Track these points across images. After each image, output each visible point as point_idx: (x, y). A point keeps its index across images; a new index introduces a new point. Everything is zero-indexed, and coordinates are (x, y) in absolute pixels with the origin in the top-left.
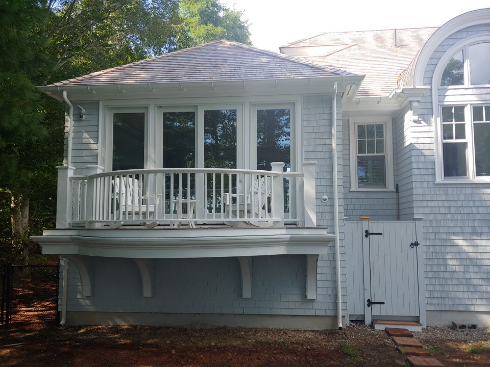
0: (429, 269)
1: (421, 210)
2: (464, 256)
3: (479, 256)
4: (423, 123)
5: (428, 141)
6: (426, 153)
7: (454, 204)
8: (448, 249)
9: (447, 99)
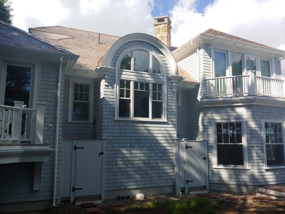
0: (108, 167)
1: (106, 134)
2: (126, 159)
3: (133, 159)
4: (110, 87)
5: (112, 97)
6: (111, 103)
7: (123, 131)
8: (119, 156)
9: (123, 76)
